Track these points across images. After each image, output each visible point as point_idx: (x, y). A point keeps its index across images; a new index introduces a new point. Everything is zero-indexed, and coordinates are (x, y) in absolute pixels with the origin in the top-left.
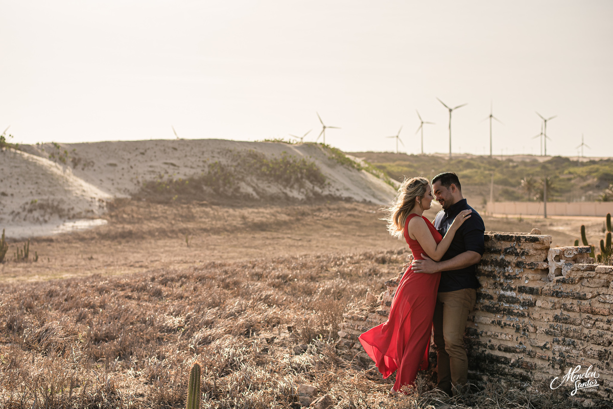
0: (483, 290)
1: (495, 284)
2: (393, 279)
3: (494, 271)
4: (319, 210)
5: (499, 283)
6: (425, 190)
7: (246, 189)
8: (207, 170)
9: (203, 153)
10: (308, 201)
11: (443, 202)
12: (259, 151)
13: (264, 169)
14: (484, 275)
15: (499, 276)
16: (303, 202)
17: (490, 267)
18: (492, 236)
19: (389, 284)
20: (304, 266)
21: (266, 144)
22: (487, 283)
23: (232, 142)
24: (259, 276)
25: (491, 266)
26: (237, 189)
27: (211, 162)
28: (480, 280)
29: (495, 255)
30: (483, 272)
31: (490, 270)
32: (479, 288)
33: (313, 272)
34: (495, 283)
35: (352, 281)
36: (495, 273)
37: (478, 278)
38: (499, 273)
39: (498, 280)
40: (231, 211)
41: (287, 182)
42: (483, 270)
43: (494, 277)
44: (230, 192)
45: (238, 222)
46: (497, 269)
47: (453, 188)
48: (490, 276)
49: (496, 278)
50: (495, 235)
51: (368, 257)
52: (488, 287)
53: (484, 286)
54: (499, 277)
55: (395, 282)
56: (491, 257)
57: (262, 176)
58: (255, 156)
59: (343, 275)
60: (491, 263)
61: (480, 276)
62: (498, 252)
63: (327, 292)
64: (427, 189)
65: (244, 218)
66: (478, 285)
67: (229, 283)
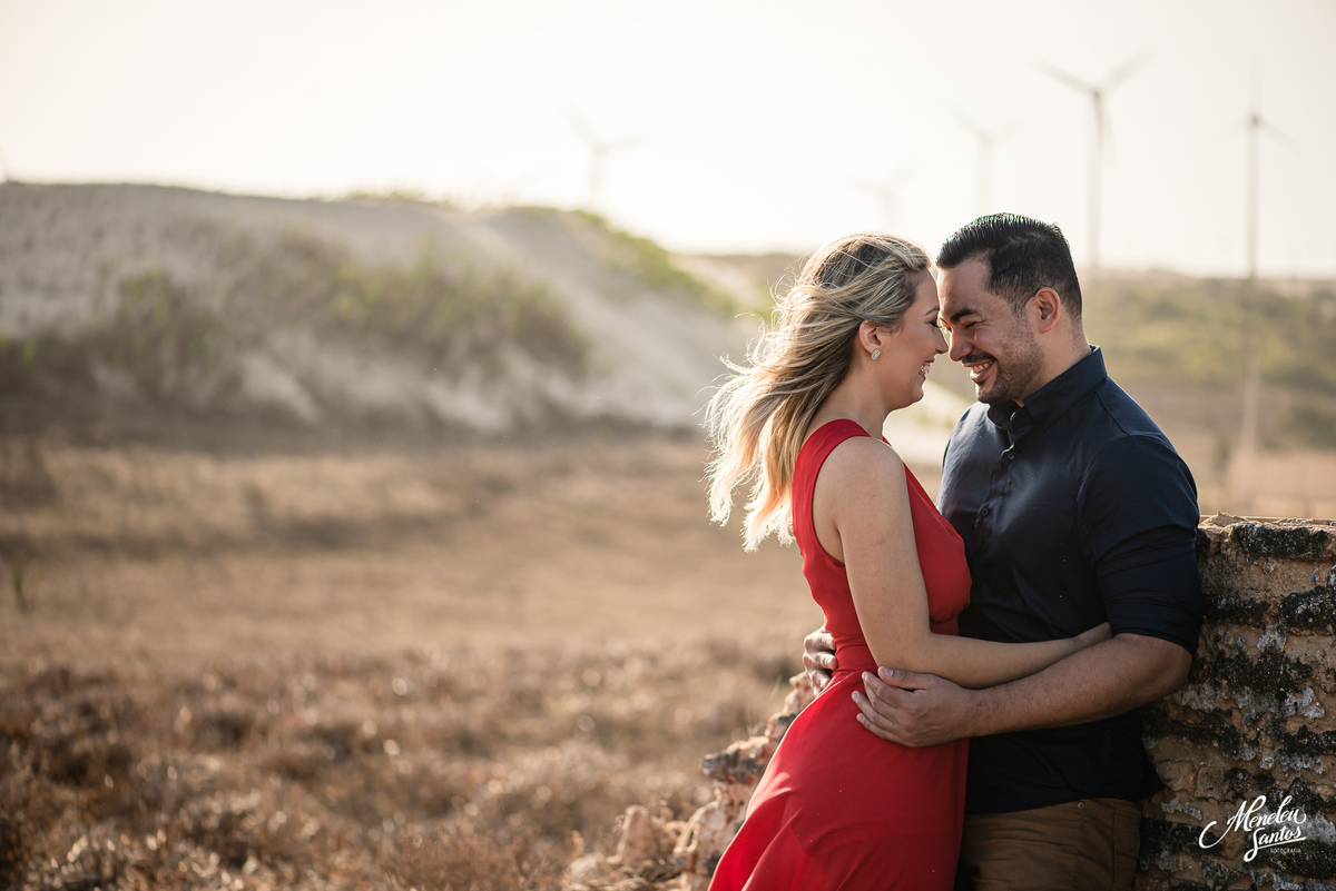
0: (1173, 808)
1: (1231, 775)
2: (743, 745)
3: (1229, 713)
4: (563, 471)
5: (1252, 770)
6: (909, 297)
7: (269, 380)
8: (112, 301)
9: (99, 235)
10: (520, 433)
11: (993, 373)
12: (327, 232)
13: (345, 304)
14: (1178, 729)
15: (1252, 735)
16: (496, 440)
17: (1207, 689)
18: (1222, 536)
19: (725, 771)
20: (442, 688)
21: (357, 207)
22: (1194, 771)
23: (219, 197)
24: (233, 732)
25: (1216, 685)
26: (233, 382)
27: (129, 268)
28: (1157, 757)
29: (1236, 630)
30: (1173, 714)
31: (1208, 706)
32: (1155, 799)
33: (476, 715)
34: (1235, 771)
35: (638, 757)
36: (1236, 720)
37: (1151, 744)
38: (1255, 722)
39: (1249, 755)
40: (206, 469)
41: (437, 356)
42: (1176, 704)
43: (1231, 741)
44: (203, 390)
45: (230, 515)
46: (1245, 699)
47: (1046, 310)
48: (1211, 736)
49: (1237, 743)
50: (1237, 531)
51: (724, 656)
52: (1199, 794)
53: (1177, 786)
54: (1255, 743)
55: (750, 763)
56: (1217, 639)
57: (336, 331)
58: (307, 251)
59: (604, 731)
60: (1214, 673)
61: (1159, 735)
62: (1252, 615)
63: (513, 803)
64: (921, 291)
65: (255, 498)
66: (1150, 784)
67: (85, 756)
